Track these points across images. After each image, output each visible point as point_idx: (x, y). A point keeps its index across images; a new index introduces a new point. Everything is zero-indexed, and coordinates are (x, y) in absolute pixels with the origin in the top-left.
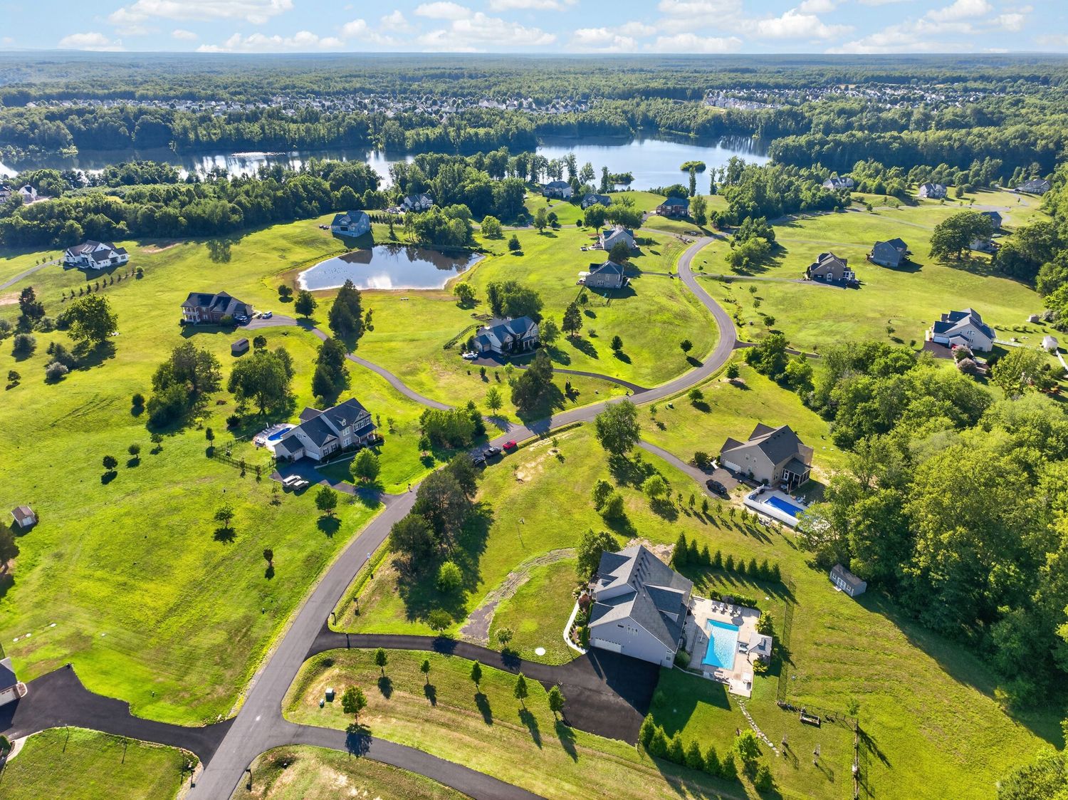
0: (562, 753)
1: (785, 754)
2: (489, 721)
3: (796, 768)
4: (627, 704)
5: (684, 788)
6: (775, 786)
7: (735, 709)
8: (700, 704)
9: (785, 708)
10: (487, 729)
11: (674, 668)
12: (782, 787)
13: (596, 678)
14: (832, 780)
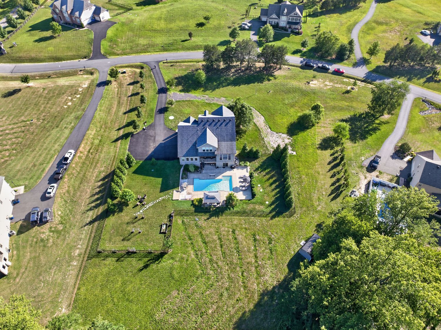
0: (115, 137)
1: (136, 218)
2: (125, 113)
3: (128, 223)
4: (150, 153)
5: (106, 180)
6: (114, 215)
7: (162, 194)
8: (160, 180)
9: (170, 216)
10: (121, 113)
11: (181, 166)
12: (114, 217)
13: (163, 139)
14: (123, 240)
